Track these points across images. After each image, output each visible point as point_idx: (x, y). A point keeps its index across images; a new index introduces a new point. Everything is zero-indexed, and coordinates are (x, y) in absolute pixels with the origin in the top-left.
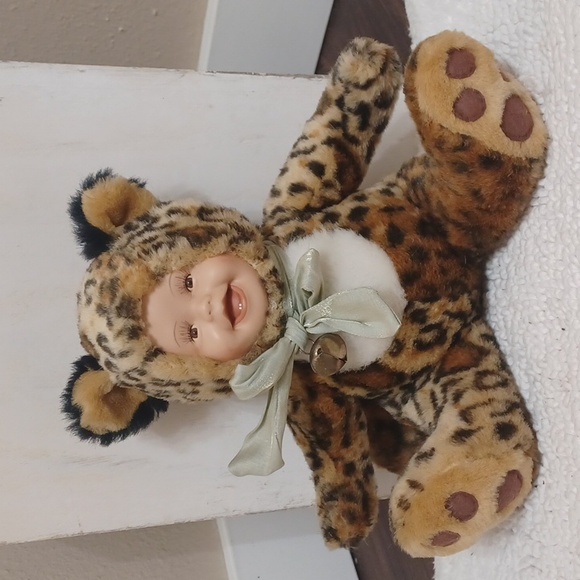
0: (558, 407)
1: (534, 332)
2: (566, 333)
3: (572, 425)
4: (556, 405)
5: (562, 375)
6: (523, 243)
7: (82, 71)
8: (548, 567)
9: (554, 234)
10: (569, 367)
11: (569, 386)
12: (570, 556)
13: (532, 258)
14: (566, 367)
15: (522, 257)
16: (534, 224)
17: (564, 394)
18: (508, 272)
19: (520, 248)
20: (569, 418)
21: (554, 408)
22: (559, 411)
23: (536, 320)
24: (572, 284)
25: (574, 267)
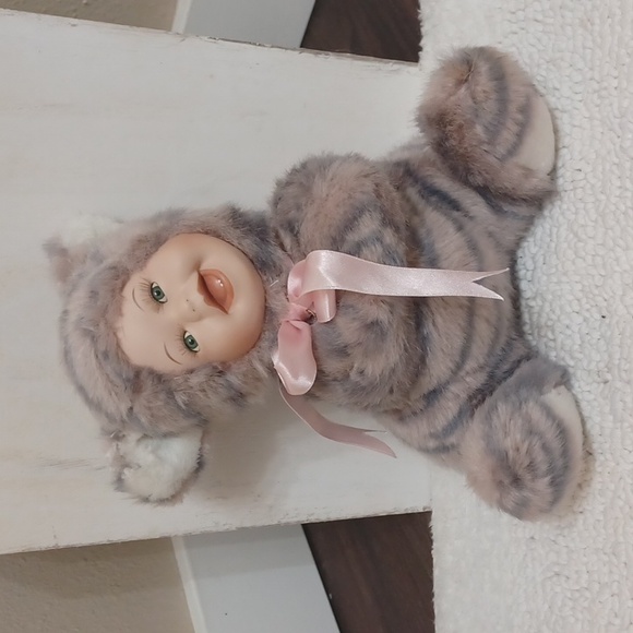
0: (595, 400)
1: (567, 322)
2: (607, 320)
3: (611, 418)
4: (592, 397)
5: (602, 365)
6: (555, 230)
7: (74, 25)
8: (577, 572)
9: (594, 217)
10: (610, 356)
11: (609, 377)
12: (606, 558)
13: (565, 245)
14: (606, 357)
15: (553, 245)
16: (568, 209)
17: (602, 385)
18: (535, 263)
19: (550, 235)
20: (607, 409)
21: (588, 401)
22: (596, 404)
23: (568, 309)
24: (617, 268)
25: (618, 249)
